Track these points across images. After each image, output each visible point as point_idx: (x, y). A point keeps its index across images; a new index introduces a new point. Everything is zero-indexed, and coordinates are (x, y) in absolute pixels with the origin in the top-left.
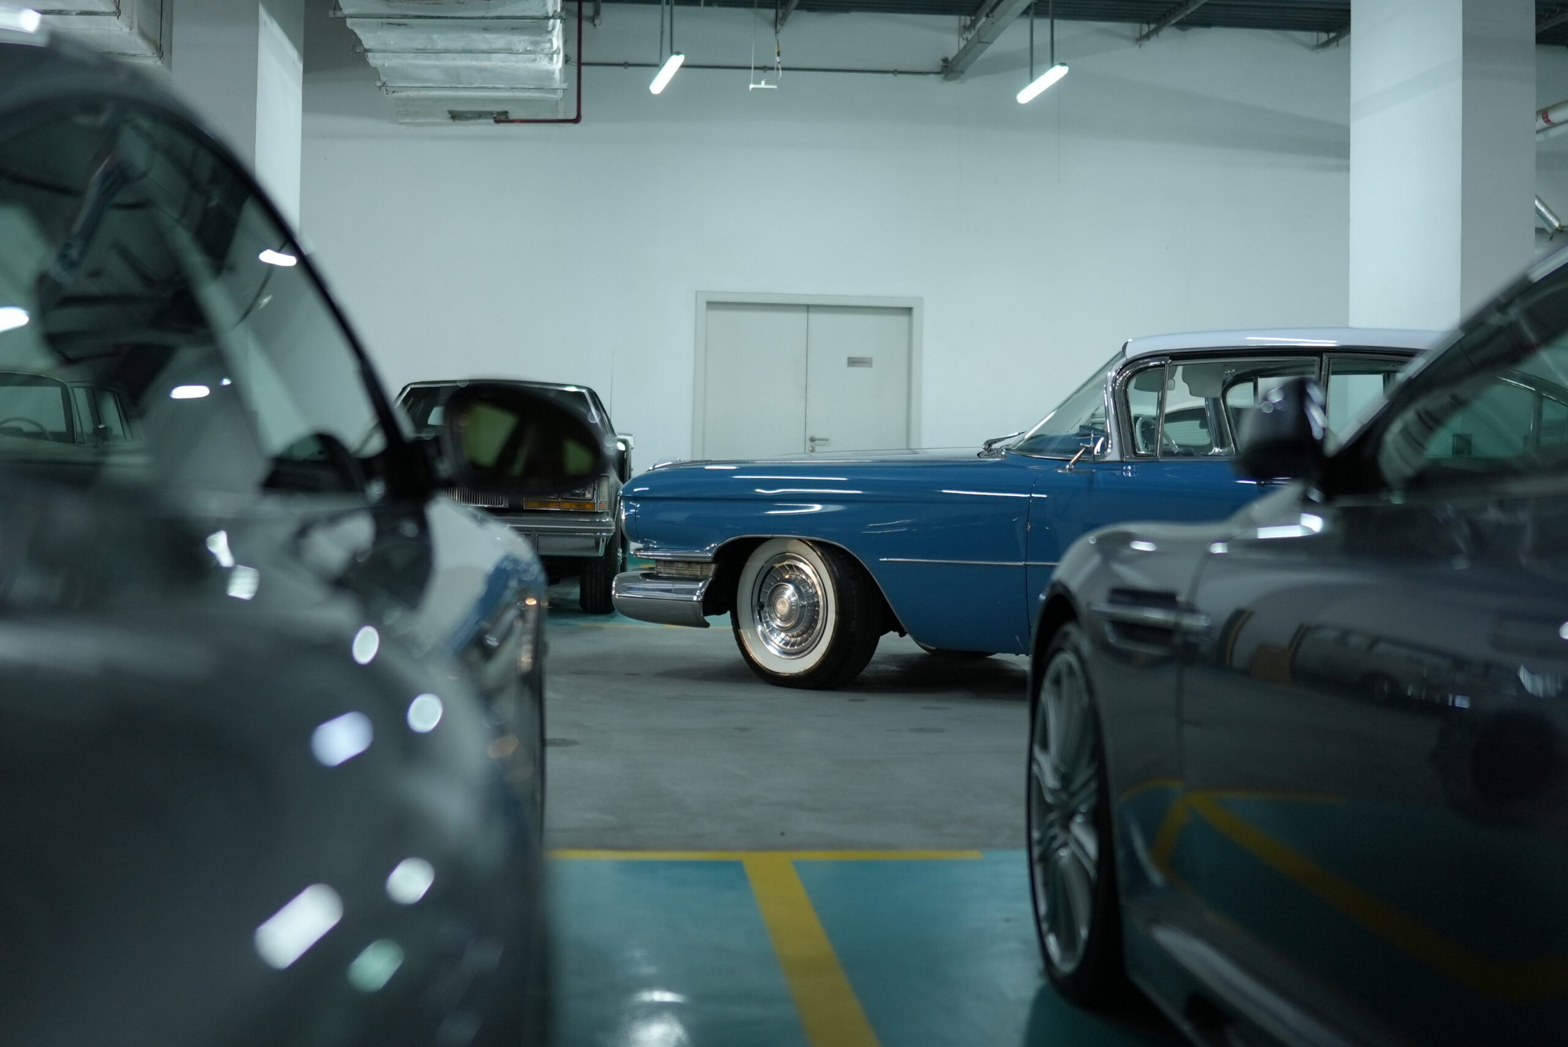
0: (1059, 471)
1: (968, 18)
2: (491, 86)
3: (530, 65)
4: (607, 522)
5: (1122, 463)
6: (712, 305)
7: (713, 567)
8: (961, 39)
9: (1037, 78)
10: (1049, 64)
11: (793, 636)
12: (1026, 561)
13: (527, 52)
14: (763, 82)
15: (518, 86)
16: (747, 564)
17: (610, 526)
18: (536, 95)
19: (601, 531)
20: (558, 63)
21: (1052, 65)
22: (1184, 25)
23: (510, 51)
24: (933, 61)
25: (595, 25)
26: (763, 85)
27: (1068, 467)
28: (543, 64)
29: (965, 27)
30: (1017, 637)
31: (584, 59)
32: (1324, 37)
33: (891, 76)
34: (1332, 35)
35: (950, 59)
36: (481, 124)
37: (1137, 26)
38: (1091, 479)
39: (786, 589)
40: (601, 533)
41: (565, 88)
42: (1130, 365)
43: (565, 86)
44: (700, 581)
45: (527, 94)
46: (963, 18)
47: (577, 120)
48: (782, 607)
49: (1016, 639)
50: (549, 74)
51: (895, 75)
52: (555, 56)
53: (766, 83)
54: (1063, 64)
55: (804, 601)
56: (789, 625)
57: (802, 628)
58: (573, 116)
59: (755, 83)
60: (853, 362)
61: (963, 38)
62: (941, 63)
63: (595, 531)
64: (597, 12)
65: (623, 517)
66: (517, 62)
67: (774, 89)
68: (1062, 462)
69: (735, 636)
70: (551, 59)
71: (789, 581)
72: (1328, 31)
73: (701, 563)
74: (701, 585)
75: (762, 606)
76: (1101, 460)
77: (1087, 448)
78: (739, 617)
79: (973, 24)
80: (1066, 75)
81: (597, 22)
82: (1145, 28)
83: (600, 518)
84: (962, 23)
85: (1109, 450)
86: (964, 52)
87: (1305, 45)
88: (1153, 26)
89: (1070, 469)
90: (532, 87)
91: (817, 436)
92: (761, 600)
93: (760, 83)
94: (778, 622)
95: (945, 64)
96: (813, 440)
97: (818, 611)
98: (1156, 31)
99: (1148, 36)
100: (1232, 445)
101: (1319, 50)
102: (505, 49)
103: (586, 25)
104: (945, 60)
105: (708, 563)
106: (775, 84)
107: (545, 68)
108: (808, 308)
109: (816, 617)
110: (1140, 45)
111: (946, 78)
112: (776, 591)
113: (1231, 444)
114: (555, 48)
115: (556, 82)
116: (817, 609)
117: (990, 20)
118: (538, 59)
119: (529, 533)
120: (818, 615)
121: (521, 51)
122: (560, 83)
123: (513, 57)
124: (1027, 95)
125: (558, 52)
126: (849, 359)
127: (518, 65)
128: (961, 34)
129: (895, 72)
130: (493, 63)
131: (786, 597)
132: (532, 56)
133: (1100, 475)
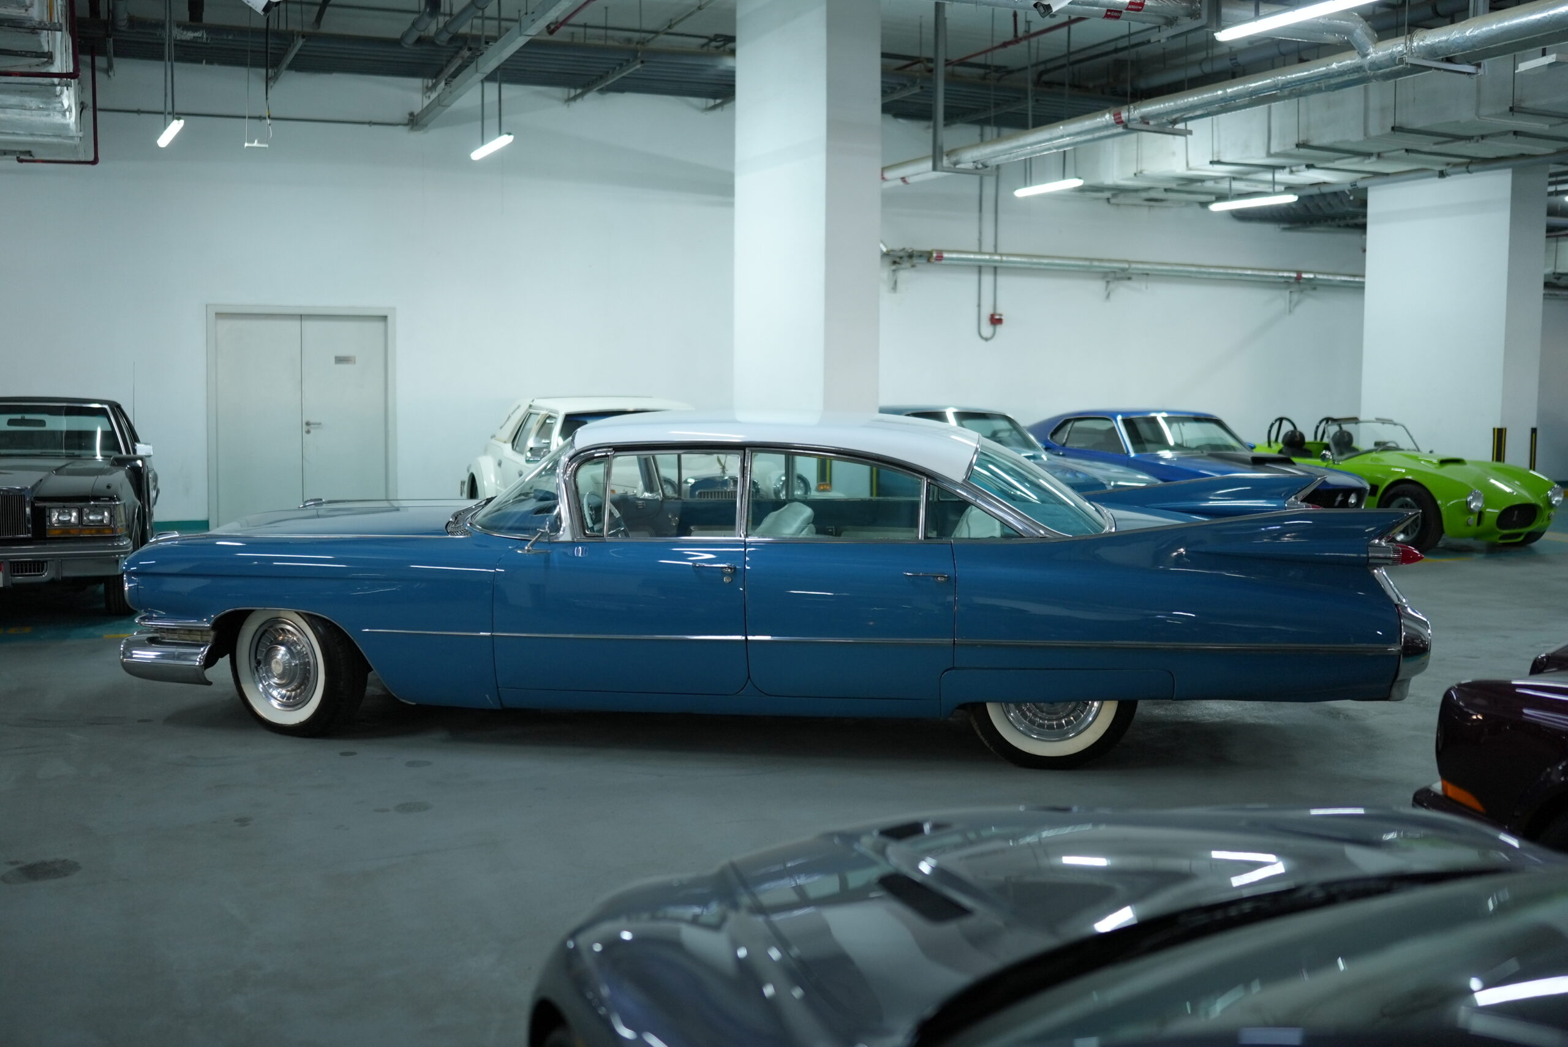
0: (519, 552)
1: (430, 81)
2: (11, 132)
3: (45, 119)
4: (124, 545)
5: (573, 544)
6: (220, 315)
7: (212, 633)
8: (424, 98)
9: (487, 143)
10: (498, 135)
11: (288, 691)
12: (493, 632)
13: (40, 109)
14: (256, 141)
15: (37, 133)
16: (243, 627)
17: (127, 548)
18: (55, 140)
19: (119, 554)
20: (71, 119)
21: (500, 134)
22: (603, 91)
23: (22, 107)
24: (402, 115)
25: (110, 76)
26: (256, 144)
27: (526, 548)
28: (57, 119)
29: (427, 87)
30: (487, 696)
31: (98, 105)
32: (711, 102)
33: (366, 126)
34: (718, 101)
35: (416, 114)
36: (7, 159)
37: (566, 90)
38: (547, 559)
39: (279, 650)
40: (119, 555)
41: (81, 136)
42: (575, 458)
43: (81, 134)
44: (202, 646)
45: (47, 139)
46: (425, 80)
47: (95, 162)
48: (277, 668)
49: (486, 698)
50: (66, 127)
51: (370, 126)
52: (67, 113)
53: (259, 142)
54: (509, 134)
55: (296, 661)
56: (283, 682)
57: (296, 684)
58: (91, 158)
59: (249, 142)
60: (340, 360)
61: (426, 97)
62: (408, 116)
63: (114, 554)
64: (110, 67)
65: (126, 589)
66: (32, 115)
67: (266, 148)
68: (520, 541)
69: (237, 688)
70: (64, 115)
71: (282, 644)
72: (715, 98)
73: (201, 631)
74: (202, 649)
75: (259, 663)
76: (555, 540)
77: (542, 533)
78: (240, 676)
79: (434, 86)
80: (511, 143)
81: (111, 74)
82: (573, 93)
83: (118, 541)
84: (425, 84)
85: (561, 533)
86: (427, 110)
87: (697, 108)
88: (579, 91)
89: (529, 551)
90: (50, 134)
91: (312, 420)
92: (258, 657)
93: (254, 142)
94: (276, 680)
95: (412, 118)
96: (308, 424)
97: (309, 670)
98: (581, 95)
99: (575, 98)
100: (660, 491)
101: (708, 112)
102: (19, 106)
103: (98, 75)
104: (411, 114)
105: (208, 631)
106: (267, 143)
107: (59, 122)
108: (301, 317)
109: (307, 675)
110: (568, 105)
111: (412, 129)
112: (270, 653)
113: (658, 490)
114: (66, 106)
115: (73, 131)
116: (308, 668)
117: (448, 89)
118: (52, 114)
119: (52, 559)
120: (310, 674)
121: (34, 108)
122: (77, 132)
123: (28, 112)
124: (478, 154)
125: (69, 109)
126: (336, 358)
127: (33, 119)
128: (424, 93)
129: (370, 123)
130: (8, 115)
131: (279, 657)
132: (46, 113)
133: (555, 556)
